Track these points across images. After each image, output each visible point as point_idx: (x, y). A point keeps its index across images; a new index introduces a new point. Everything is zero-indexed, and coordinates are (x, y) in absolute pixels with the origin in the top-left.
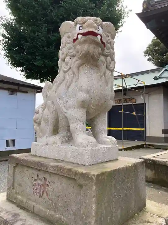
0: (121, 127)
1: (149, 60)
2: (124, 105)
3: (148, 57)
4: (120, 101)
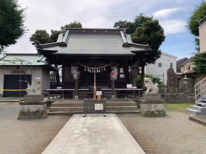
0: (19, 89)
1: (33, 44)
2: (22, 75)
3: (32, 42)
4: (14, 72)
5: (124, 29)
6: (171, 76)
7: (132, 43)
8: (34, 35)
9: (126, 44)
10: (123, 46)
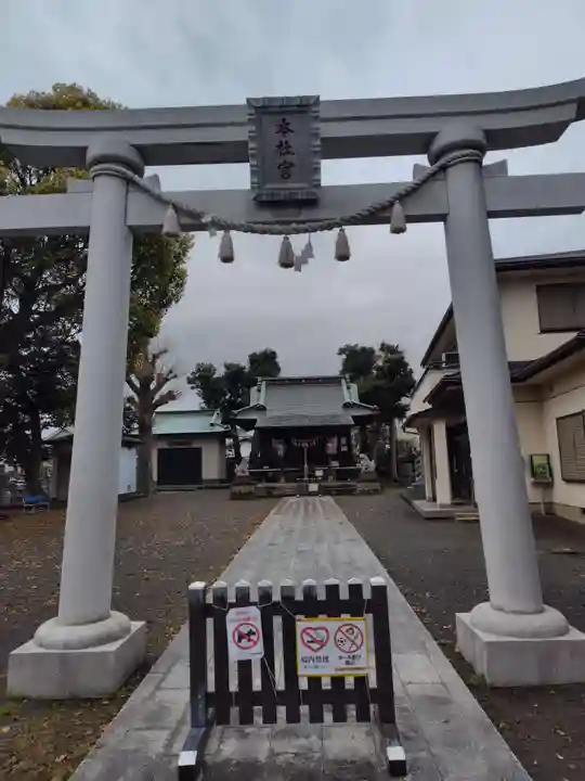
5: (347, 376)
7: (357, 402)
9: (349, 403)
10: (342, 408)
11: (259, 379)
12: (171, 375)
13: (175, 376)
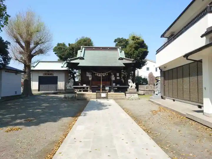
4: (46, 74)
5: (120, 47)
6: (151, 78)
7: (125, 57)
8: (56, 47)
9: (121, 58)
10: (119, 60)
11: (82, 47)
12: (40, 42)
13: (42, 43)
